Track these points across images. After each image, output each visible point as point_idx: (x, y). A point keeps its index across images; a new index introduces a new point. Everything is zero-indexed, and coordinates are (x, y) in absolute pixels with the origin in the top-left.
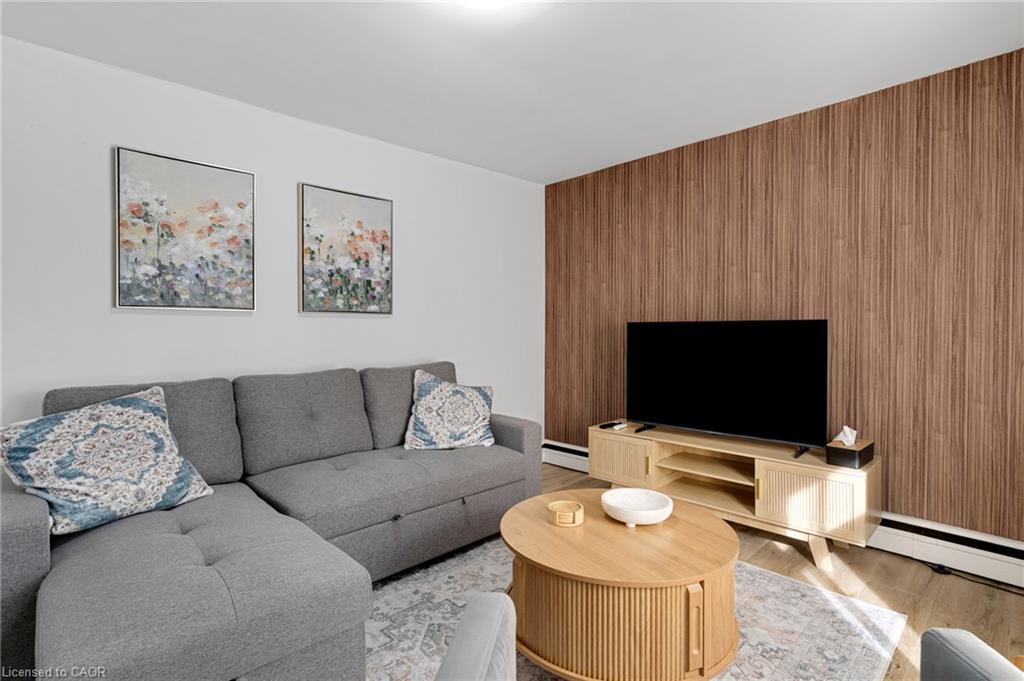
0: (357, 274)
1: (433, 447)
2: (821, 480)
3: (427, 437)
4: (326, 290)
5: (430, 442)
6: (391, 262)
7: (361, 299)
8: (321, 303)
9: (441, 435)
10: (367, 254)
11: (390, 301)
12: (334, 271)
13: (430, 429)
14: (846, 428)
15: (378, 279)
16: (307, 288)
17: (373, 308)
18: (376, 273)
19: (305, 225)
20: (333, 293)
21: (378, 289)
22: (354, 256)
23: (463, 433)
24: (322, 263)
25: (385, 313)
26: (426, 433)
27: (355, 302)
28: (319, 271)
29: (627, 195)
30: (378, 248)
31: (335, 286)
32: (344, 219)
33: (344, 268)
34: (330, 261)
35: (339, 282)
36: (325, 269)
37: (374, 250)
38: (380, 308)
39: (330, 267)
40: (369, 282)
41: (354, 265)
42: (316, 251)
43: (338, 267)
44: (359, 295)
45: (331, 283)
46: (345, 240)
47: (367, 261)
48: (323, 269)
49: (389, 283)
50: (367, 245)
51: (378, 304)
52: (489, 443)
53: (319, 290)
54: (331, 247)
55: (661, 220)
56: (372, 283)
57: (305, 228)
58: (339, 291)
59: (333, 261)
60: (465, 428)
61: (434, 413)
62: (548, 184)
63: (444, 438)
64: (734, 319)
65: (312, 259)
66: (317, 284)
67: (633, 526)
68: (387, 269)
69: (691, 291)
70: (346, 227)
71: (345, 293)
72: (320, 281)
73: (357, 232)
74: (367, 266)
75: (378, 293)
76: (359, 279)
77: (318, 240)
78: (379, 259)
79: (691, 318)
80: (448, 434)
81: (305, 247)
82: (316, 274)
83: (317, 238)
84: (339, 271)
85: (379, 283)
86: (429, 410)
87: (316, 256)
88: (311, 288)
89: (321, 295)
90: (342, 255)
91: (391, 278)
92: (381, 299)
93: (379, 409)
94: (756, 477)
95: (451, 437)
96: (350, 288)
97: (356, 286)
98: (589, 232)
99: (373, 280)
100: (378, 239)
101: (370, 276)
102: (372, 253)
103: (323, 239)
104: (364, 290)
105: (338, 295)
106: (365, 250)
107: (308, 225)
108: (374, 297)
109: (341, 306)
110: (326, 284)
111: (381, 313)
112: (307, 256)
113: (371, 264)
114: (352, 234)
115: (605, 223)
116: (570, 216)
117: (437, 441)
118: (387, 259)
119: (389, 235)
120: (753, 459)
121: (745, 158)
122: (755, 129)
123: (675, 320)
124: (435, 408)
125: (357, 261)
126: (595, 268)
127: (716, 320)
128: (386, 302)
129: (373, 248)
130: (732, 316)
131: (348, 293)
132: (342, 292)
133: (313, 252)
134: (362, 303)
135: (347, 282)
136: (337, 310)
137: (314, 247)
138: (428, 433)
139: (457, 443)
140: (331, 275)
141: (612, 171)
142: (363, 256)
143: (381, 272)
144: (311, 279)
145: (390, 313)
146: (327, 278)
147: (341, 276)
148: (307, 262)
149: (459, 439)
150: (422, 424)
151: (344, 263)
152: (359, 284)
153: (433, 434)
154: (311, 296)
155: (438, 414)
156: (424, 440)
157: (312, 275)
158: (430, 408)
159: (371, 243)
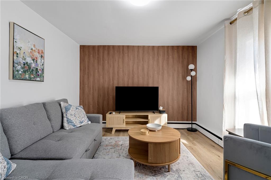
0: (33, 65)
1: (76, 127)
2: (160, 117)
3: (72, 124)
4: (22, 70)
5: (74, 126)
6: (44, 62)
7: (34, 75)
8: (20, 76)
9: (77, 122)
10: (36, 58)
11: (43, 77)
12: (25, 63)
13: (73, 121)
14: (161, 107)
15: (40, 68)
16: (15, 69)
17: (38, 79)
18: (39, 66)
19: (15, 41)
20: (25, 72)
21: (40, 72)
22: (32, 58)
23: (83, 121)
24: (21, 59)
25: (42, 81)
26: (72, 123)
27: (32, 76)
28: (20, 62)
29: (108, 54)
30: (40, 56)
31: (25, 69)
32: (29, 42)
33: (29, 62)
34: (24, 58)
35: (27, 68)
36: (22, 62)
37: (39, 57)
38: (41, 79)
39: (24, 61)
40: (37, 69)
41: (32, 62)
42: (19, 54)
43: (27, 61)
44: (34, 74)
45: (24, 68)
46: (30, 51)
47: (37, 61)
48: (21, 62)
49: (43, 70)
50: (36, 55)
51: (40, 78)
52: (90, 122)
53: (20, 70)
54: (24, 53)
55: (118, 62)
56: (38, 69)
57: (15, 43)
58: (27, 71)
59: (25, 59)
60: (83, 119)
61: (73, 116)
62: (81, 45)
63: (78, 123)
64: (136, 86)
65: (17, 56)
66: (19, 67)
67: (157, 131)
68: (43, 65)
69: (126, 79)
70: (30, 45)
71: (29, 72)
72: (20, 67)
73: (34, 49)
74: (36, 62)
75: (40, 73)
76: (34, 68)
77: (20, 49)
78: (40, 60)
79: (126, 86)
80: (79, 122)
81: (14, 51)
82: (19, 63)
83: (19, 48)
84: (27, 63)
85: (40, 70)
86: (71, 115)
87: (19, 55)
88: (16, 69)
89: (20, 72)
90: (28, 57)
91: (44, 68)
92: (41, 76)
93: (52, 117)
94: (149, 119)
95: (80, 123)
96: (31, 70)
97: (33, 70)
98: (96, 61)
99: (38, 68)
100: (40, 53)
101: (37, 66)
102: (38, 58)
103: (21, 49)
104: (35, 72)
105: (27, 73)
106: (36, 56)
107: (16, 42)
108: (39, 75)
109: (27, 78)
110: (22, 68)
111: (41, 81)
112: (15, 55)
113: (38, 62)
114: (32, 49)
115: (101, 60)
116: (89, 56)
117: (76, 125)
118: (43, 61)
119: (43, 52)
120: (148, 115)
121: (138, 52)
122: (140, 46)
123: (122, 86)
124: (73, 114)
125: (33, 60)
126: (98, 71)
127: (132, 86)
128: (42, 77)
129: (39, 56)
130: (135, 85)
131: (30, 73)
132: (28, 72)
133: (17, 54)
134: (35, 77)
135: (30, 68)
136: (26, 80)
137: (18, 52)
138: (73, 123)
139: (82, 124)
140: (24, 65)
141: (104, 47)
142: (35, 58)
143: (41, 66)
144: (17, 65)
145: (43, 81)
146: (23, 66)
147: (28, 65)
148: (15, 58)
149: (82, 123)
150: (70, 120)
151: (29, 60)
152: (34, 69)
153: (75, 122)
154: (17, 73)
155: (74, 116)
156: (72, 125)
157: (17, 64)
158: (71, 114)
159: (38, 54)
